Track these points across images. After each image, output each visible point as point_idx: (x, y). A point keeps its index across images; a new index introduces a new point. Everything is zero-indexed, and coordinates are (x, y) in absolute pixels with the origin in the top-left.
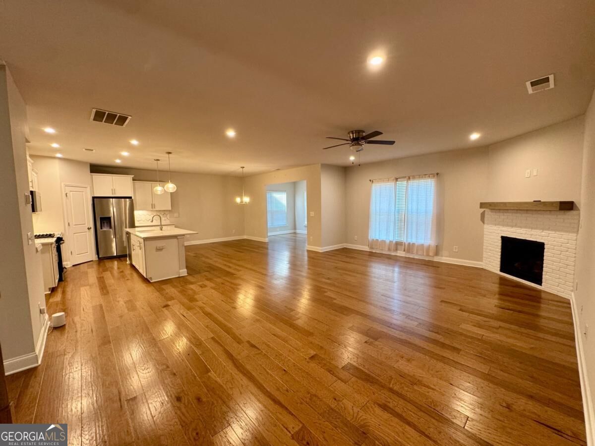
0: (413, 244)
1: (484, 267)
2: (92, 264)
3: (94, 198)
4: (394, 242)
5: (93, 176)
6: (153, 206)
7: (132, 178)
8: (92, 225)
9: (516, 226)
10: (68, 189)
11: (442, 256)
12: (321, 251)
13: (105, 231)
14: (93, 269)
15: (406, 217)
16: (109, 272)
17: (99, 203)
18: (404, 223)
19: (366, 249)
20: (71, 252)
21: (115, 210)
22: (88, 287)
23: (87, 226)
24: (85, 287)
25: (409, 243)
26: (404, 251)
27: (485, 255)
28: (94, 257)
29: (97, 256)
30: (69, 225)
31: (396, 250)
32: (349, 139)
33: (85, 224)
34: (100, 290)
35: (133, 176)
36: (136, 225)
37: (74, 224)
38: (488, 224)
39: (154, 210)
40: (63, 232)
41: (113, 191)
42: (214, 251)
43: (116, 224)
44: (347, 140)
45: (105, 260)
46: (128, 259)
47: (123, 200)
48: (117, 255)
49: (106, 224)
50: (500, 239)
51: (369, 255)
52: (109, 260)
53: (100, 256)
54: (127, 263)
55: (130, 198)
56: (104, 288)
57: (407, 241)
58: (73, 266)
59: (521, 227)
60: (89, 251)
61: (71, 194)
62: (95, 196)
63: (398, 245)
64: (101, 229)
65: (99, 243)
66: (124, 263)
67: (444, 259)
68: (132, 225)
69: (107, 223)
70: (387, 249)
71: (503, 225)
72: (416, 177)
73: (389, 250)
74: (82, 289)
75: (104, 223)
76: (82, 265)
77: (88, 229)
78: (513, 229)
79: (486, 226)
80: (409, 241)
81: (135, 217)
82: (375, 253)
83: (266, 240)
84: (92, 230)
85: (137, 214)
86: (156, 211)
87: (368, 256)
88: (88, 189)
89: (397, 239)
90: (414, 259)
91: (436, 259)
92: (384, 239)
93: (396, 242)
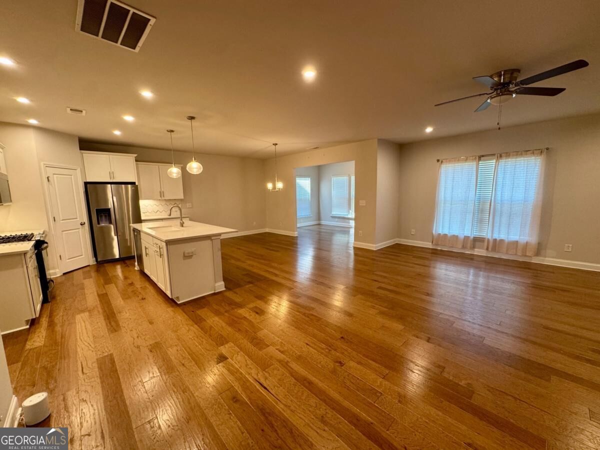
0: (502, 241)
2: (89, 271)
3: (86, 184)
4: (472, 237)
5: (84, 154)
6: (162, 194)
7: (134, 159)
8: (85, 219)
10: (50, 172)
11: (545, 257)
12: (375, 249)
13: (102, 227)
14: (91, 280)
15: (492, 207)
16: (114, 285)
17: (93, 190)
18: (489, 214)
19: (429, 245)
20: (60, 256)
21: (115, 199)
22: (87, 314)
23: (79, 221)
24: (82, 315)
25: (495, 240)
26: (487, 249)
28: (91, 261)
29: (94, 259)
30: (55, 220)
31: (473, 247)
33: (76, 218)
34: (105, 320)
35: (136, 155)
36: (143, 218)
37: (61, 219)
39: (163, 198)
40: (47, 230)
41: (111, 174)
42: (240, 249)
43: (117, 217)
45: (105, 265)
46: (136, 264)
47: (123, 186)
48: (120, 258)
49: (104, 218)
51: (432, 253)
52: (111, 264)
53: (99, 260)
54: (136, 269)
55: (133, 183)
56: (111, 317)
57: (492, 236)
58: (64, 274)
60: (83, 254)
61: (55, 179)
62: (88, 181)
63: (477, 241)
64: (99, 224)
65: (98, 243)
66: (131, 268)
67: (549, 260)
68: (138, 219)
69: (106, 216)
70: (460, 246)
72: (511, 154)
73: (464, 247)
74: (78, 317)
75: (101, 216)
76: (75, 272)
77: (81, 224)
80: (496, 236)
81: (141, 208)
82: (441, 250)
83: (296, 234)
84: (87, 226)
85: (143, 203)
86: (165, 200)
87: (430, 255)
88: (79, 170)
89: (476, 234)
90: (500, 259)
91: (536, 260)
92: (456, 234)
93: (474, 237)
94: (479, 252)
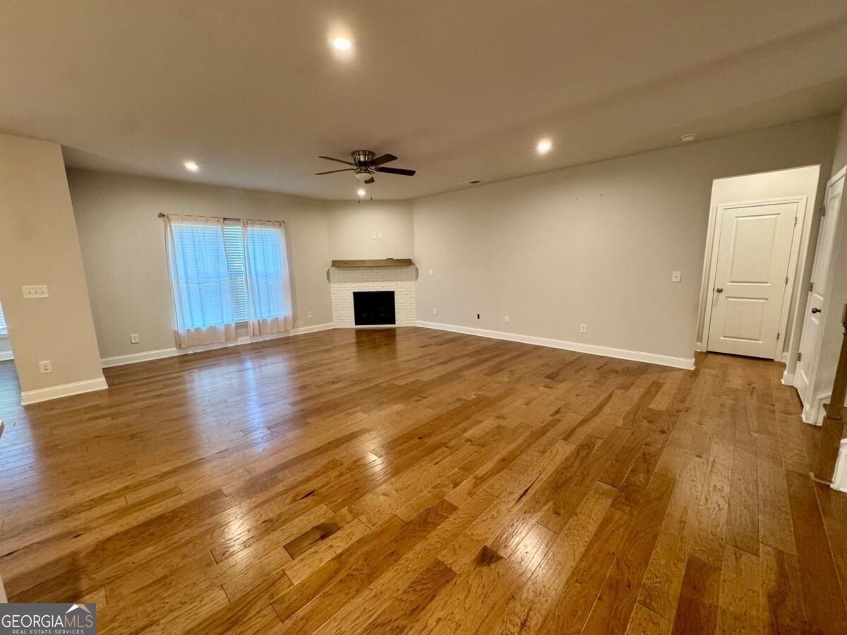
1: (336, 327)
4: (233, 325)
9: (368, 281)
11: (300, 326)
12: (105, 387)
27: (335, 314)
31: (237, 336)
32: (353, 162)
38: (335, 282)
44: (350, 164)
50: (352, 295)
59: (373, 281)
63: (239, 328)
70: (222, 340)
71: (354, 282)
73: (226, 340)
78: (366, 284)
79: (332, 285)
90: (265, 342)
91: (292, 333)
92: (213, 325)
93: (236, 323)
94: (244, 340)
